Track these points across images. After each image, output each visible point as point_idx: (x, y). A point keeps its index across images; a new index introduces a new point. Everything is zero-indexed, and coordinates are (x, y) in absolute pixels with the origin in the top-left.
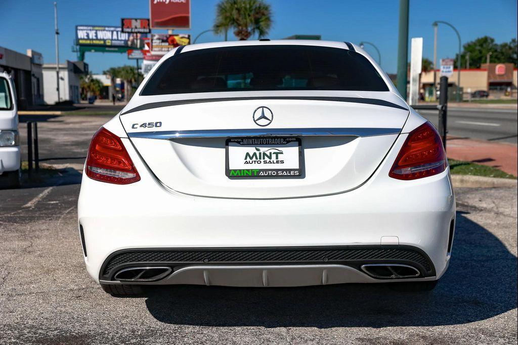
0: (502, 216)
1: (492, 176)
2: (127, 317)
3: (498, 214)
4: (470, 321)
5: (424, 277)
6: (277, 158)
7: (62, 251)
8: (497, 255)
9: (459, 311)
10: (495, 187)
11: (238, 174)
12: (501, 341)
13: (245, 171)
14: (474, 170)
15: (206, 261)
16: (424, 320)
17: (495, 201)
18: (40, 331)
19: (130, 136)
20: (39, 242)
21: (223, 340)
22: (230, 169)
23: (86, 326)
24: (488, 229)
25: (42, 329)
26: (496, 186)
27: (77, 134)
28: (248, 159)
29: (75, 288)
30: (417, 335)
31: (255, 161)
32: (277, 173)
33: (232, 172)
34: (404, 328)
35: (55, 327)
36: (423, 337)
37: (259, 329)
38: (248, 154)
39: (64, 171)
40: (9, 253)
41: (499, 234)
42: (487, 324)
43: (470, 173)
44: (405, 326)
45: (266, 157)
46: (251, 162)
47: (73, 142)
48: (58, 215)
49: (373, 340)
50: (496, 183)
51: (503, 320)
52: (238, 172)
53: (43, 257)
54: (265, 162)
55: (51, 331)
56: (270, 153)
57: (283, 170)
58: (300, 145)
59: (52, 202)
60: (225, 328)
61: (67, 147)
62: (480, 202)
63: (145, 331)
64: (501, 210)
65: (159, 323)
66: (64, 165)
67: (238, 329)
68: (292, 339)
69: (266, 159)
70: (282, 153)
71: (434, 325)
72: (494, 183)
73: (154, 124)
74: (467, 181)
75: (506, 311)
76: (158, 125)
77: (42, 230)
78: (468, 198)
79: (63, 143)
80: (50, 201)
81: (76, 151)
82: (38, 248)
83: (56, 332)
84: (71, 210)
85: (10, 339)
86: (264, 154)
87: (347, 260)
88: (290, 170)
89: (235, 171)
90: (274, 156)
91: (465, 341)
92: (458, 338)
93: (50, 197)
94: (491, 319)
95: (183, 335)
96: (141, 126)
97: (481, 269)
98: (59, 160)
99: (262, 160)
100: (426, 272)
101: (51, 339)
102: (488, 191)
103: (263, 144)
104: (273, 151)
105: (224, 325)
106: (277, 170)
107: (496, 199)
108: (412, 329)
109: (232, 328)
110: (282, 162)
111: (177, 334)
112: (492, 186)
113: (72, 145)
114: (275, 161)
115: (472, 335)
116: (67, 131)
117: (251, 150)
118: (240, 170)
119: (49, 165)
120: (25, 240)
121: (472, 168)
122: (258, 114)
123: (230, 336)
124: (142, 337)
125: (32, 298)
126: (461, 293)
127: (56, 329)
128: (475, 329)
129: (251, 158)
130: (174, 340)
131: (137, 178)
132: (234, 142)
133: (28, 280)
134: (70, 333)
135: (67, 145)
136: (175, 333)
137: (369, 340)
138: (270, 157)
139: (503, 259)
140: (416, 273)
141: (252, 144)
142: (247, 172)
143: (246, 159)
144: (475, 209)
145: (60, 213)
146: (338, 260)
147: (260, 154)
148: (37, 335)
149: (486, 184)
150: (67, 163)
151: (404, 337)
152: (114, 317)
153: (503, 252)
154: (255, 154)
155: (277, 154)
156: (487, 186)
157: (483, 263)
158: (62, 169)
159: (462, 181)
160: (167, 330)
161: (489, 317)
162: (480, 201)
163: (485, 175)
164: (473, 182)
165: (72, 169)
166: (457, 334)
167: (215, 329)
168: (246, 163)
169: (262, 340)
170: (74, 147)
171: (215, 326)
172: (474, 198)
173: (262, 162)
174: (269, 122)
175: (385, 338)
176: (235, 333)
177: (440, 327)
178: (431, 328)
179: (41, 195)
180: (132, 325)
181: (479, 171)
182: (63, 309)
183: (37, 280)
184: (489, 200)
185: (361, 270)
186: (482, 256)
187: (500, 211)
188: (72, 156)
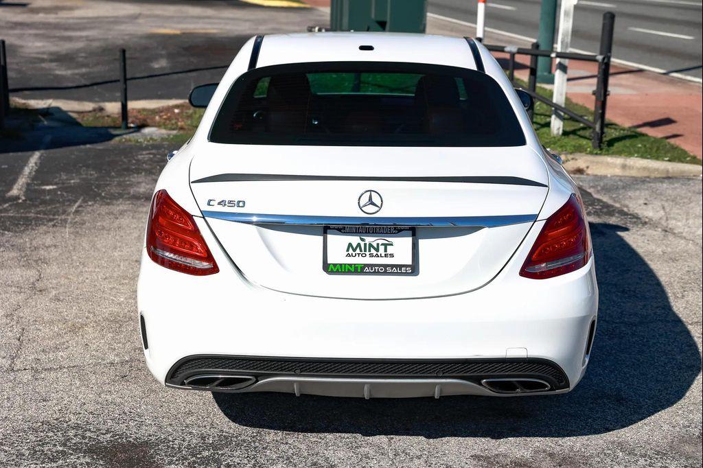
0: (671, 237)
1: (667, 159)
2: (190, 413)
3: (666, 231)
4: (608, 430)
5: (555, 390)
6: (386, 250)
7: (85, 290)
8: (655, 313)
9: (597, 411)
10: (669, 178)
11: (338, 270)
12: (642, 462)
13: (347, 266)
14: (643, 149)
15: (298, 372)
16: (553, 426)
17: (666, 204)
18: (88, 434)
19: (204, 215)
20: (48, 271)
21: (313, 455)
22: (329, 262)
23: (144, 427)
24: (649, 262)
25: (90, 430)
26: (670, 175)
27: (55, 37)
28: (351, 251)
29: (117, 359)
30: (544, 452)
31: (359, 254)
32: (386, 269)
33: (331, 266)
34: (528, 439)
35: (105, 427)
36: (551, 455)
37: (355, 437)
38: (350, 245)
39: (47, 112)
40: (15, 292)
41: (663, 271)
42: (628, 434)
43: (636, 155)
44: (530, 436)
45: (372, 249)
46: (354, 255)
47: (51, 54)
48: (63, 217)
49: (490, 458)
50: (671, 170)
51: (648, 428)
52: (338, 267)
53: (62, 301)
54: (371, 255)
55: (103, 434)
56: (378, 244)
57: (392, 266)
58: (414, 235)
59: (48, 188)
60: (313, 434)
61: (43, 65)
62: (645, 207)
63: (217, 438)
64: (672, 223)
65: (232, 424)
66: (44, 102)
67: (330, 436)
68: (395, 455)
69: (373, 251)
70: (392, 245)
71: (564, 436)
72: (668, 171)
73: (236, 203)
74: (631, 168)
75: (653, 414)
76: (241, 204)
77: (47, 247)
78: (630, 197)
79: (35, 55)
80: (44, 185)
81: (58, 72)
82: (51, 283)
83: (109, 436)
84: (79, 206)
85: (55, 445)
86: (371, 245)
87: (465, 374)
88: (401, 266)
89: (335, 265)
90: (382, 248)
91: (599, 462)
92: (591, 456)
93: (41, 175)
94: (633, 426)
95: (264, 446)
96: (219, 204)
97: (631, 340)
98: (37, 92)
99: (368, 253)
100: (558, 385)
101: (106, 448)
102: (658, 185)
103: (369, 233)
104: (381, 242)
105: (312, 431)
106: (386, 266)
107: (667, 200)
108: (538, 442)
109: (322, 435)
110: (392, 256)
111: (257, 444)
112: (664, 176)
113: (51, 61)
114: (383, 255)
115: (609, 452)
116: (37, 28)
117: (355, 240)
118: (341, 265)
119: (23, 101)
120: (28, 266)
121: (640, 145)
122: (365, 199)
123: (320, 449)
124: (215, 447)
125: (64, 377)
126: (602, 381)
127: (108, 431)
128: (613, 443)
129: (354, 250)
130: (254, 453)
131: (215, 269)
132: (334, 229)
133: (51, 343)
134: (126, 438)
135: (43, 60)
136: (254, 442)
137: (487, 458)
138: (377, 250)
139: (661, 321)
140: (546, 386)
141: (356, 233)
142: (350, 268)
143: (348, 250)
144: (636, 219)
145: (64, 212)
146: (454, 374)
147: (365, 245)
148: (86, 441)
149: (656, 173)
150: (48, 98)
151: (527, 454)
152: (175, 413)
153: (663, 308)
154: (359, 245)
155: (385, 245)
156: (659, 176)
157: (634, 328)
158: (44, 109)
159: (624, 167)
160: (243, 437)
161: (632, 424)
162: (646, 204)
163: (657, 158)
164: (639, 169)
165: (58, 109)
166: (591, 451)
167: (301, 435)
168: (348, 255)
169: (360, 456)
170: (54, 64)
171: (302, 432)
172: (638, 198)
173: (368, 256)
174: (377, 209)
175: (505, 456)
176: (326, 443)
177: (572, 438)
178: (561, 441)
179: (27, 170)
180: (199, 427)
181: (649, 150)
182: (109, 398)
183: (64, 343)
184: (658, 204)
185: (481, 384)
186: (636, 314)
187: (670, 226)
188: (55, 85)
